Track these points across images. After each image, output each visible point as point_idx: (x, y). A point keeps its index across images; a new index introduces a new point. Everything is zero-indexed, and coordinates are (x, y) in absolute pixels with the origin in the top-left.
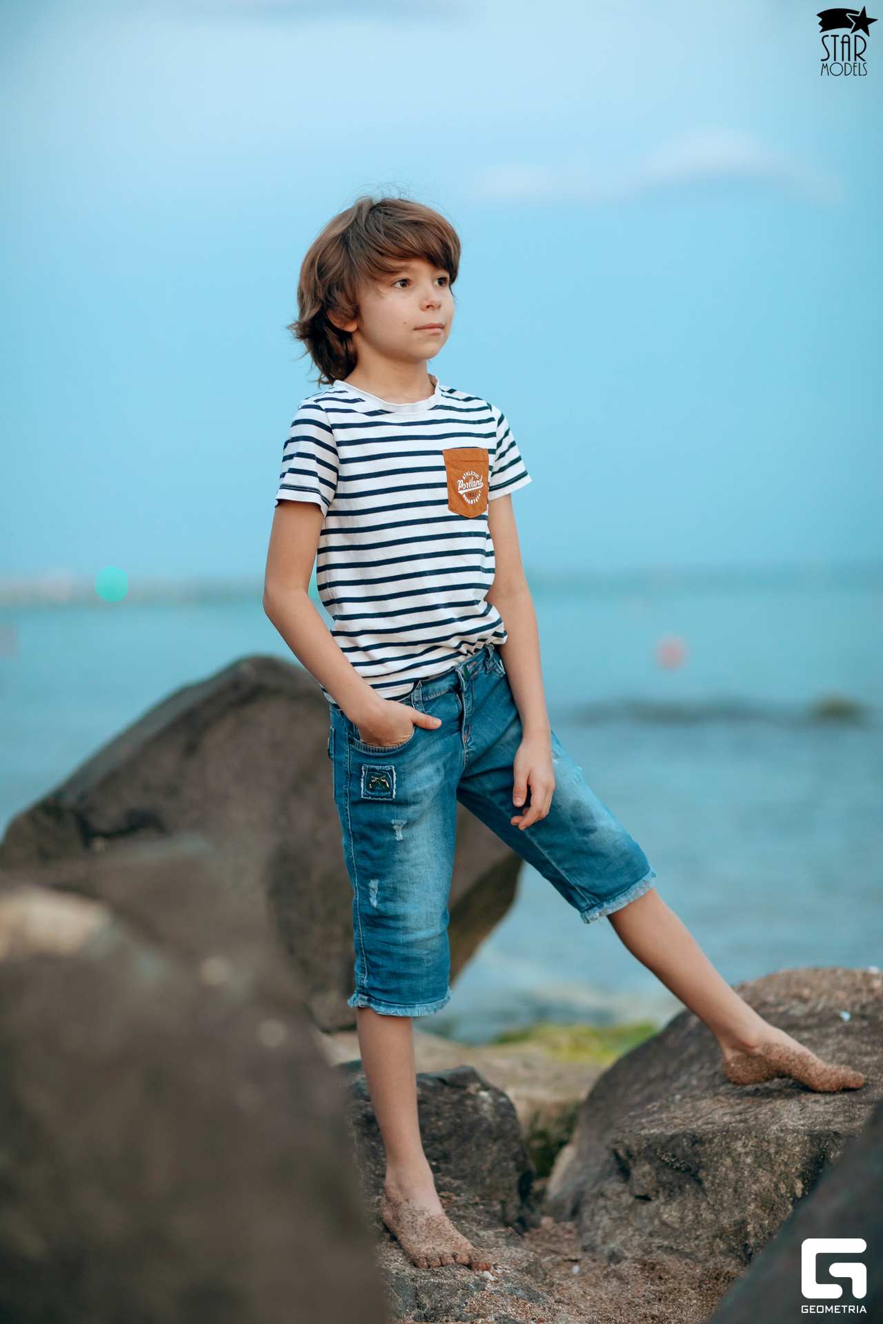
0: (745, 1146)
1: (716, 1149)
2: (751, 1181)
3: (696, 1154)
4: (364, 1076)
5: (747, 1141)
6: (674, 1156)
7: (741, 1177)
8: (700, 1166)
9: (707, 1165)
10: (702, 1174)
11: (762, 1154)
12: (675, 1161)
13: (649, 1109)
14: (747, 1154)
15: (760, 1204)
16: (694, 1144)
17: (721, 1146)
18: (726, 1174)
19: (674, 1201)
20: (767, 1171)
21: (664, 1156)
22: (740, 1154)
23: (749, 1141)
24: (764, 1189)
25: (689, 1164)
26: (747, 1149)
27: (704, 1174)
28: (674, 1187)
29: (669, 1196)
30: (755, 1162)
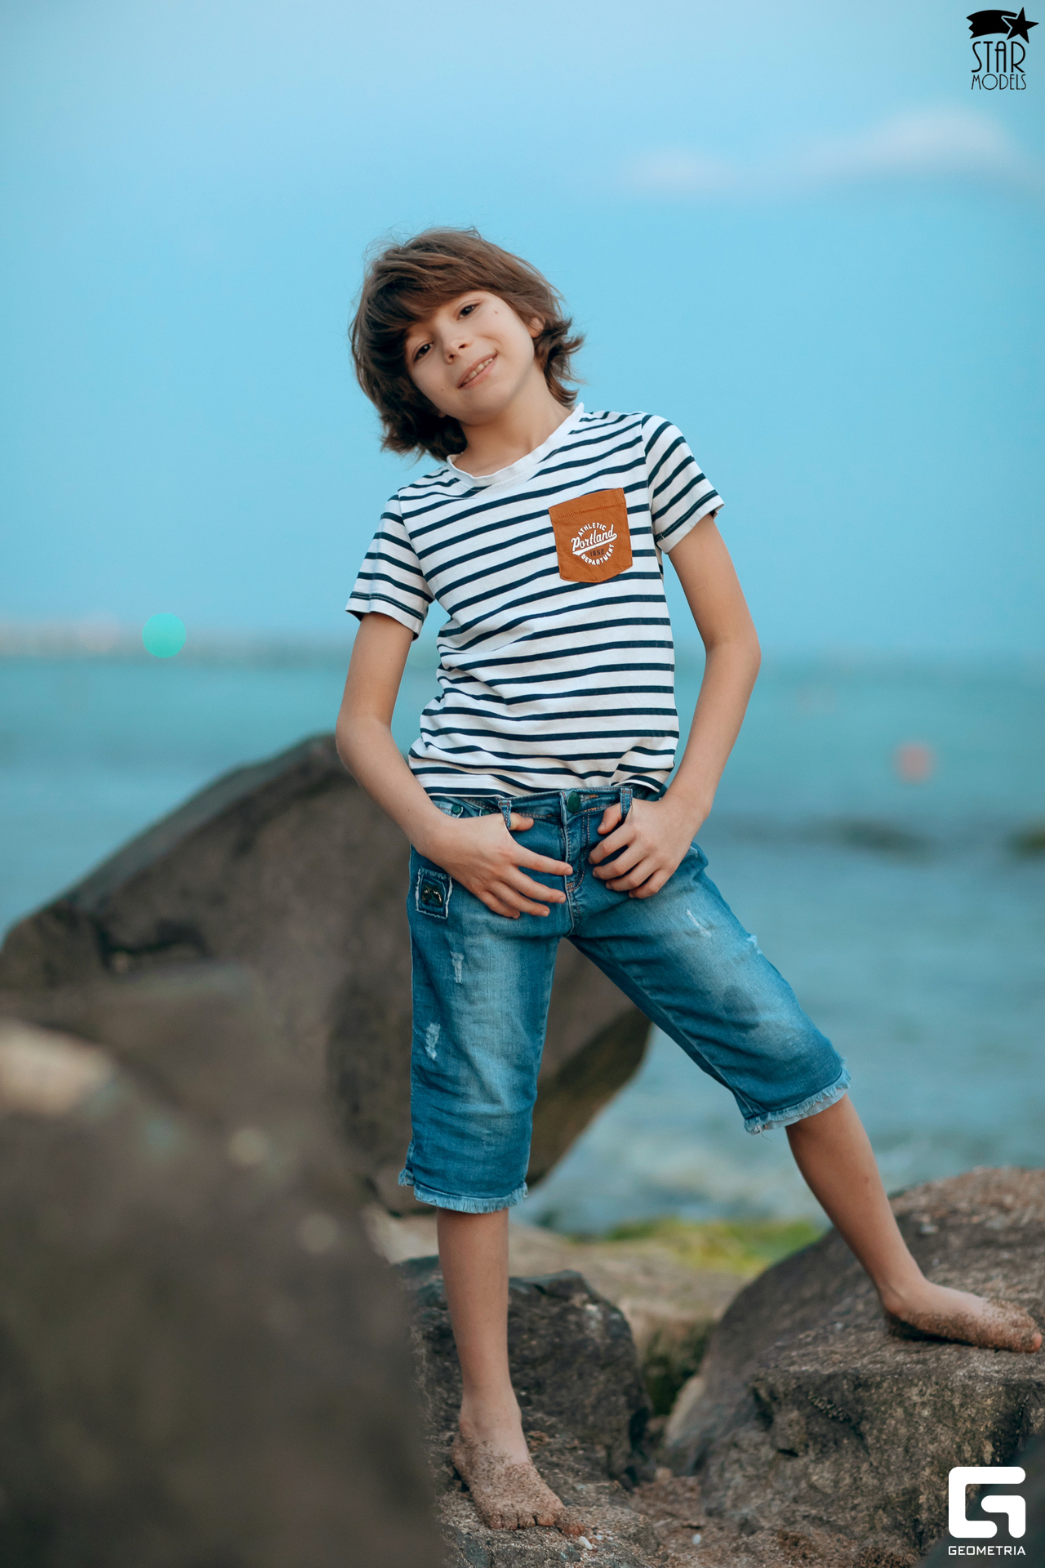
0: (921, 1394)
1: (885, 1395)
2: (927, 1439)
3: (858, 1401)
4: (441, 1277)
5: (924, 1388)
6: (830, 1402)
7: (914, 1433)
8: (863, 1417)
9: (872, 1415)
10: (865, 1427)
11: (943, 1406)
12: (831, 1408)
13: (801, 1340)
14: (924, 1404)
15: (938, 1470)
16: (856, 1388)
17: (892, 1392)
18: (896, 1429)
19: (828, 1459)
20: (949, 1427)
21: (818, 1400)
22: (915, 1404)
23: (927, 1388)
24: (943, 1451)
25: (850, 1413)
26: (925, 1399)
27: (868, 1427)
28: (828, 1441)
29: (821, 1451)
30: (933, 1415)
